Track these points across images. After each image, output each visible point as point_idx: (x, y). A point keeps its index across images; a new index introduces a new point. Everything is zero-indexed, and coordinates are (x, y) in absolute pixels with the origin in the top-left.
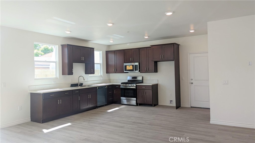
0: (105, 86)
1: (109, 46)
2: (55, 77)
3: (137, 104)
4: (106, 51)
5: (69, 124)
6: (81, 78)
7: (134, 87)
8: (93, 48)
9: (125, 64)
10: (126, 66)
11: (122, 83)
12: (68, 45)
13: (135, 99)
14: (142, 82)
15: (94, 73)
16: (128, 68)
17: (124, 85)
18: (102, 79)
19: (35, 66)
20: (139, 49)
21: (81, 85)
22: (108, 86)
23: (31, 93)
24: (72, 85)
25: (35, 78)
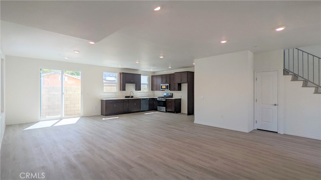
0: (147, 99)
1: (154, 72)
2: (116, 91)
3: (166, 111)
4: (152, 76)
5: (118, 117)
6: (132, 93)
7: (164, 100)
8: (140, 74)
9: (161, 85)
10: (162, 86)
11: (158, 97)
12: (123, 73)
13: (165, 108)
14: (172, 97)
15: (140, 90)
16: (163, 87)
17: (161, 98)
18: (147, 94)
19: (104, 84)
20: (170, 74)
21: (132, 97)
22: (149, 99)
23: (101, 100)
24: (126, 97)
25: (104, 91)
